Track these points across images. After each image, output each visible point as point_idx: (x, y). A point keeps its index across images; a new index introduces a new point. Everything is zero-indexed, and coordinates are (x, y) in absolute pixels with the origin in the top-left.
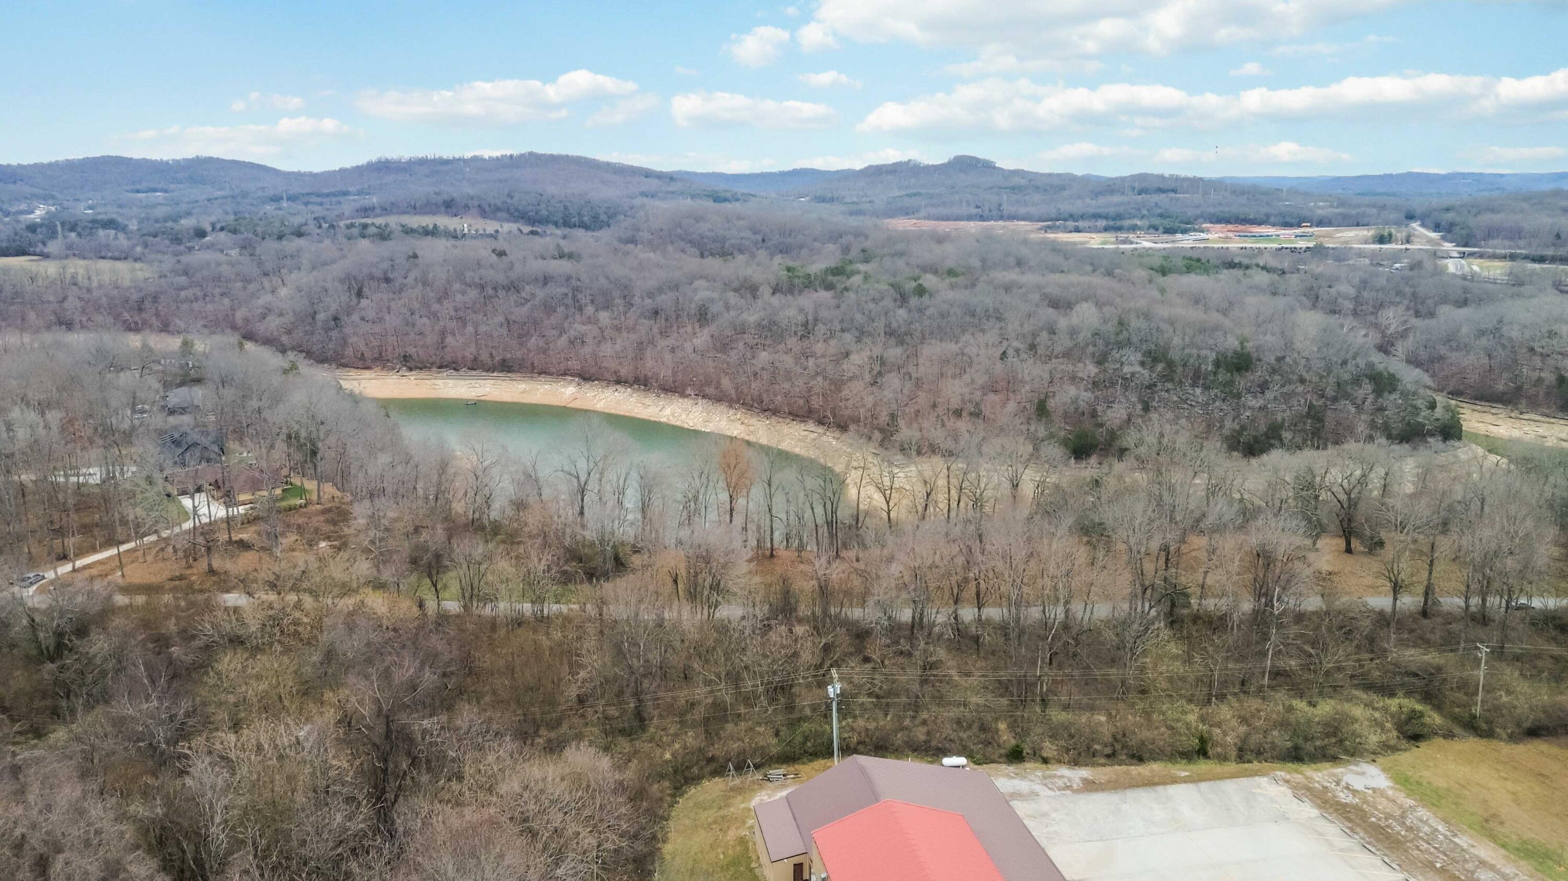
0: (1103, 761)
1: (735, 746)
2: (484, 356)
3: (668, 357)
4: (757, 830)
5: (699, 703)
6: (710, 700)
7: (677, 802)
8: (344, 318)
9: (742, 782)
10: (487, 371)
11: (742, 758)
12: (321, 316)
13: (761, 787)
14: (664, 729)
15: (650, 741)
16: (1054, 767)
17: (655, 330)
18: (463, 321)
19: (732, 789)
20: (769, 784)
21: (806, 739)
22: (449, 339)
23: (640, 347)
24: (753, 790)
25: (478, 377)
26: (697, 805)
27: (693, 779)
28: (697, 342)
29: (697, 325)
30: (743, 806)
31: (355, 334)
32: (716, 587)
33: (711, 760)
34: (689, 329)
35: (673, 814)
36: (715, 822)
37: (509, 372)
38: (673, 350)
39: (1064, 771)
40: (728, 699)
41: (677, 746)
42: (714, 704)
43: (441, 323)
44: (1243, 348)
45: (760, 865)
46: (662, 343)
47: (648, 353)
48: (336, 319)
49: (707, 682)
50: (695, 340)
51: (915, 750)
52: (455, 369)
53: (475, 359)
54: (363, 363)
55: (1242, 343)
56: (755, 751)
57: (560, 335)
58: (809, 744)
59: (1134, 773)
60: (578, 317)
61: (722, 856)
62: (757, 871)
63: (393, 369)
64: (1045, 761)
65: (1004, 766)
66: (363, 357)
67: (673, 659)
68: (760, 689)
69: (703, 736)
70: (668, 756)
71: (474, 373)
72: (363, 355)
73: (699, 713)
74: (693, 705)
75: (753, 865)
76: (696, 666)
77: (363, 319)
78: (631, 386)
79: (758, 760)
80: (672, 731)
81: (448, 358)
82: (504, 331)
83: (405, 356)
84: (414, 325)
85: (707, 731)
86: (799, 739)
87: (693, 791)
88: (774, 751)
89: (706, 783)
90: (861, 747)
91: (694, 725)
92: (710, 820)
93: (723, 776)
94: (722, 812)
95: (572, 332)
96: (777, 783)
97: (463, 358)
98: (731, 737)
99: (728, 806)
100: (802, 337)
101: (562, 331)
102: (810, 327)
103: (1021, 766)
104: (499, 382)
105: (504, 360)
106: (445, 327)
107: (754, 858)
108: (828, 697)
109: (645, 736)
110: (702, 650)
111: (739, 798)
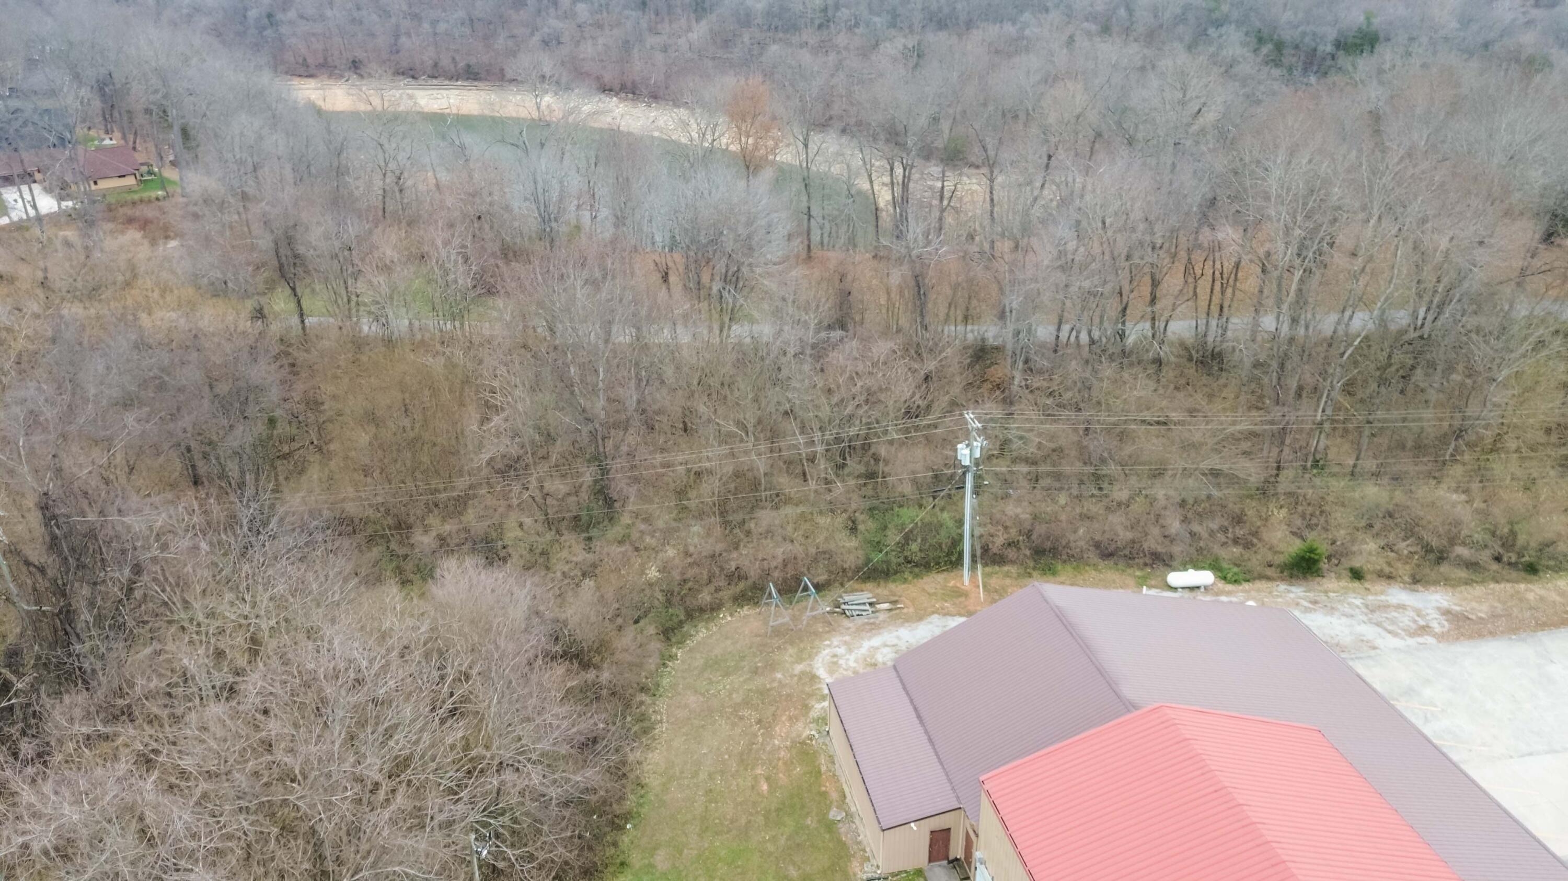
0: (1463, 574)
1: (781, 551)
2: (445, 62)
3: (659, 57)
4: (834, 727)
5: (710, 472)
6: (729, 469)
7: (672, 657)
8: (280, 16)
9: (794, 618)
10: (451, 78)
11: (790, 572)
12: (253, 14)
13: (831, 629)
14: (647, 520)
15: (621, 542)
16: (1378, 587)
17: (644, 25)
18: (417, 17)
19: (777, 632)
20: (846, 623)
21: (908, 538)
22: (403, 40)
23: (626, 46)
24: (816, 634)
25: (440, 87)
26: (713, 664)
27: (702, 610)
28: (693, 36)
29: (692, 16)
30: (798, 668)
31: (294, 34)
32: (733, 279)
33: (736, 576)
34: (683, 21)
35: (665, 682)
36: (746, 703)
37: (475, 80)
38: (665, 49)
39: (1397, 595)
40: (762, 466)
41: (671, 552)
42: (737, 475)
43: (393, 20)
44: (1369, 23)
45: (849, 815)
46: (651, 40)
47: (635, 53)
48: (270, 16)
49: (724, 438)
50: (690, 35)
51: (1111, 555)
52: (413, 77)
53: (436, 65)
54: (305, 70)
55: (1368, 19)
56: (815, 560)
57: (532, 34)
58: (914, 547)
59: (1531, 596)
60: (552, 11)
61: (765, 787)
62: (843, 829)
63: (342, 76)
64: (1357, 575)
65: (1283, 587)
66: (305, 64)
67: (661, 398)
68: (820, 449)
69: (718, 531)
70: (653, 573)
71: (435, 82)
72: (305, 60)
73: (708, 490)
74: (698, 474)
75: (835, 814)
76: (702, 409)
77: (302, 17)
78: (617, 95)
79: (822, 578)
80: (660, 524)
81: (405, 64)
82: (468, 31)
83: (354, 62)
84: (361, 23)
85: (726, 523)
86: (893, 537)
87: (701, 633)
88: (851, 561)
89: (725, 617)
90: (1011, 553)
91: (701, 515)
92: (737, 698)
93: (757, 604)
94: (759, 681)
95: (546, 30)
96: (859, 621)
97: (422, 63)
98: (769, 533)
99: (772, 666)
100: (820, 26)
101: (534, 30)
102: (830, 13)
103: (1315, 583)
104: (466, 93)
105: (469, 66)
106: (398, 26)
107: (834, 795)
108: (956, 463)
109: (616, 531)
110: (714, 382)
111: (791, 650)
